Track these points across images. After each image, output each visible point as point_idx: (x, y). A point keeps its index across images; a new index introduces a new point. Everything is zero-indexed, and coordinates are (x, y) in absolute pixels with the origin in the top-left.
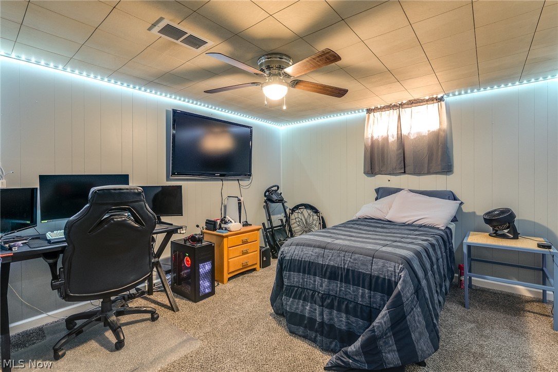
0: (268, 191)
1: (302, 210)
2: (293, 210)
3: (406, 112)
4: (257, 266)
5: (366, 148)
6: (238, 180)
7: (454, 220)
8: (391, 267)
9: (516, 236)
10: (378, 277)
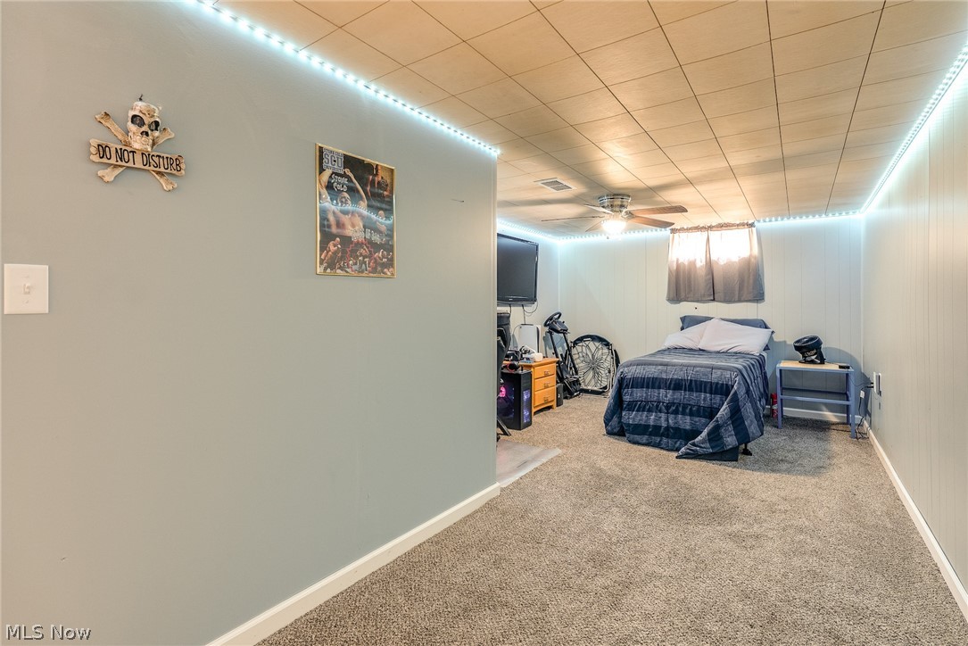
0: (551, 319)
1: (587, 343)
2: (575, 343)
3: (714, 235)
4: (554, 404)
5: (670, 271)
6: (523, 306)
7: (766, 348)
8: (727, 374)
9: (822, 362)
10: (717, 383)
